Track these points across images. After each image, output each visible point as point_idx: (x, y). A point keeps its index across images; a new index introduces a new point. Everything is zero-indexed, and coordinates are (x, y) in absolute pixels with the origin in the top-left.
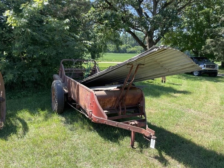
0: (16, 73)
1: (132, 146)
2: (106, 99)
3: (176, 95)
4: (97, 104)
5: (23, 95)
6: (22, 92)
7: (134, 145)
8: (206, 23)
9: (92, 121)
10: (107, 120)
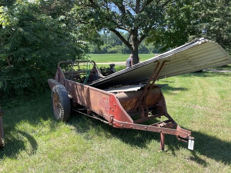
0: (6, 80)
1: (163, 149)
2: (127, 102)
3: (175, 92)
4: (120, 108)
5: (13, 104)
6: (12, 101)
7: (164, 149)
8: (187, 20)
9: (114, 126)
10: (133, 124)
